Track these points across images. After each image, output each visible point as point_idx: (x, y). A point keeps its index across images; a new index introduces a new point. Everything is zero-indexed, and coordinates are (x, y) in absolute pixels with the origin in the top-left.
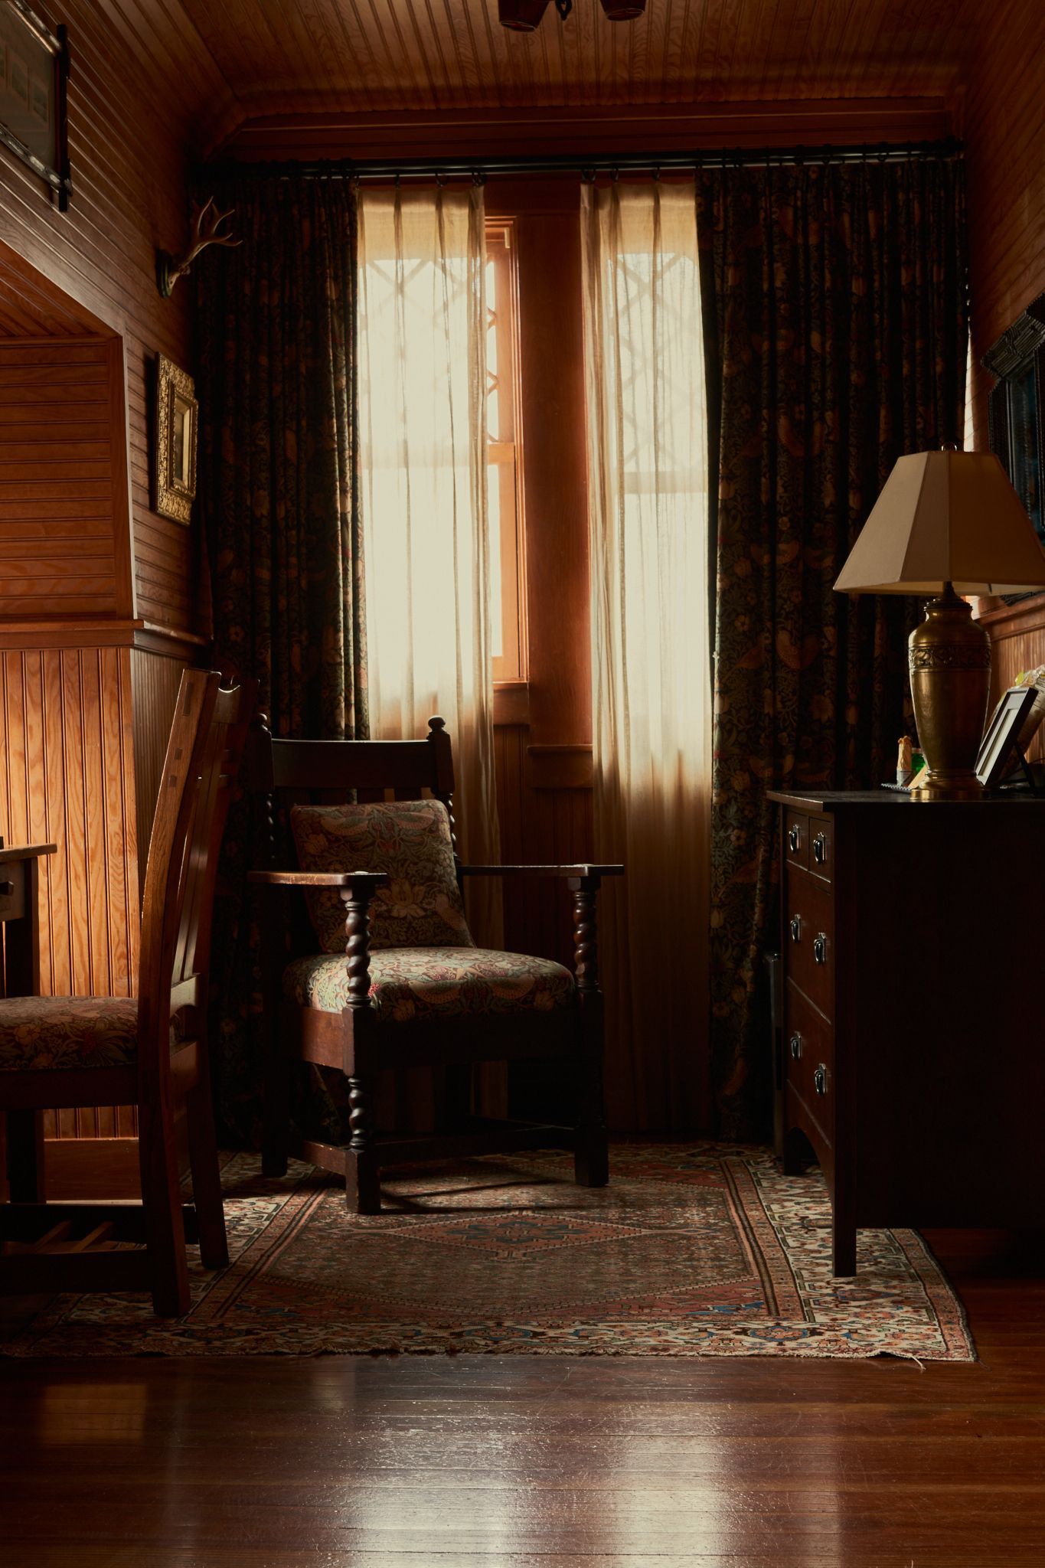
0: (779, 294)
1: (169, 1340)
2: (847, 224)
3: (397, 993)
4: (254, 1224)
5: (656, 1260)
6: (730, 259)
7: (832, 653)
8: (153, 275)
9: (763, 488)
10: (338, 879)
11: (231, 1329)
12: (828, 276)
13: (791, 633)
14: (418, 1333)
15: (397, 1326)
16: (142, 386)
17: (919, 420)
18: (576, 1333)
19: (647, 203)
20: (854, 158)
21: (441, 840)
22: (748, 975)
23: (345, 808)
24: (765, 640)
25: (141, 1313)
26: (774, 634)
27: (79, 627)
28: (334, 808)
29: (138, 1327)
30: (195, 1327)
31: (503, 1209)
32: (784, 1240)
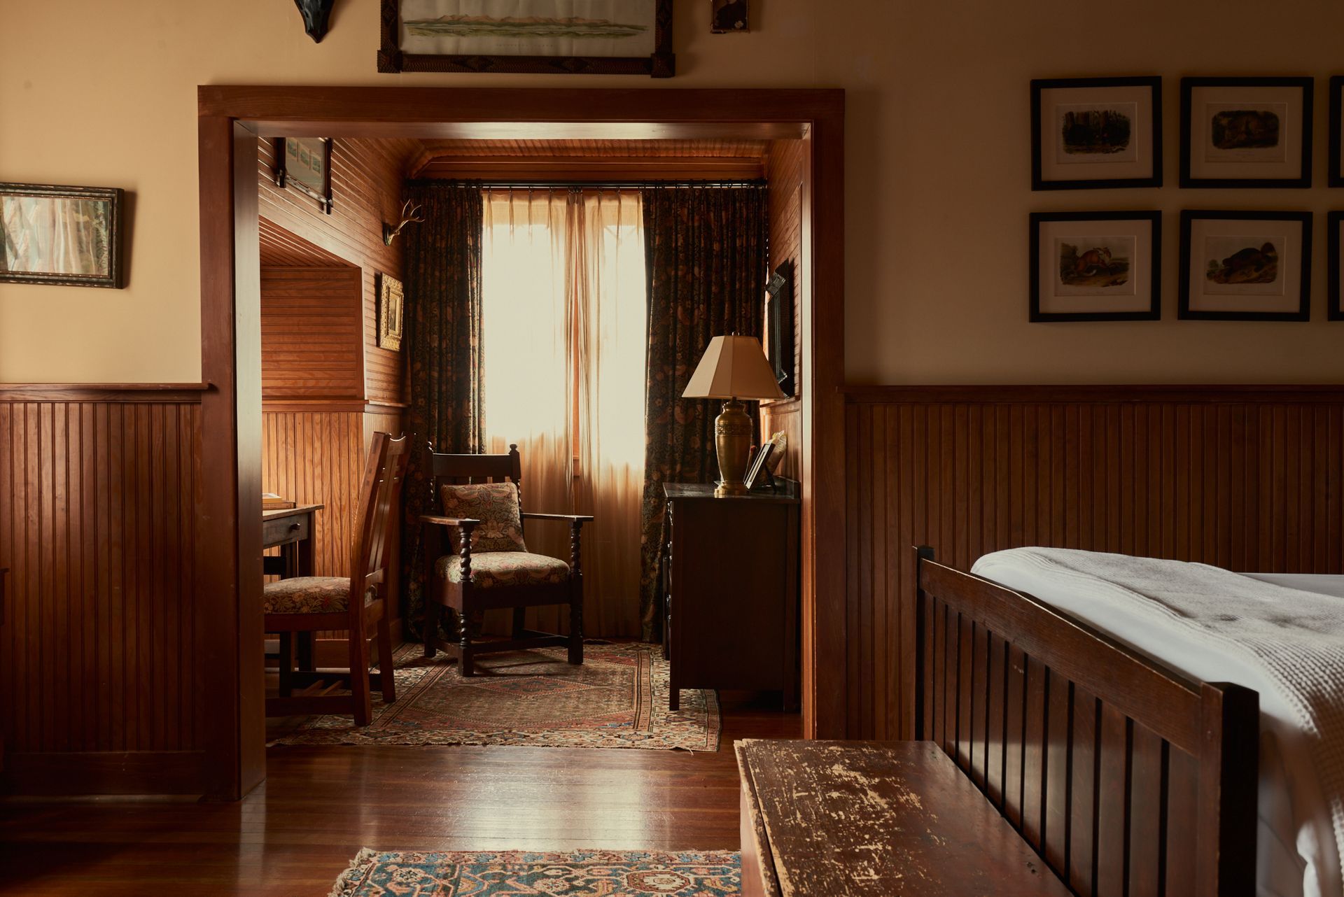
0: (680, 249)
1: (359, 738)
2: (712, 217)
3: (484, 575)
4: (413, 681)
5: (592, 701)
6: (657, 232)
7: (700, 417)
8: (381, 235)
9: (670, 339)
10: (456, 522)
11: (388, 732)
12: (703, 241)
13: (681, 407)
14: (472, 735)
15: (463, 732)
16: (374, 289)
17: (743, 310)
18: (543, 736)
19: (615, 203)
20: (717, 186)
21: (512, 502)
22: (657, 566)
23: (467, 487)
24: (669, 411)
25: (349, 724)
26: (673, 408)
27: (339, 402)
28: (462, 486)
29: (346, 731)
30: (372, 731)
31: (531, 675)
32: (654, 692)
